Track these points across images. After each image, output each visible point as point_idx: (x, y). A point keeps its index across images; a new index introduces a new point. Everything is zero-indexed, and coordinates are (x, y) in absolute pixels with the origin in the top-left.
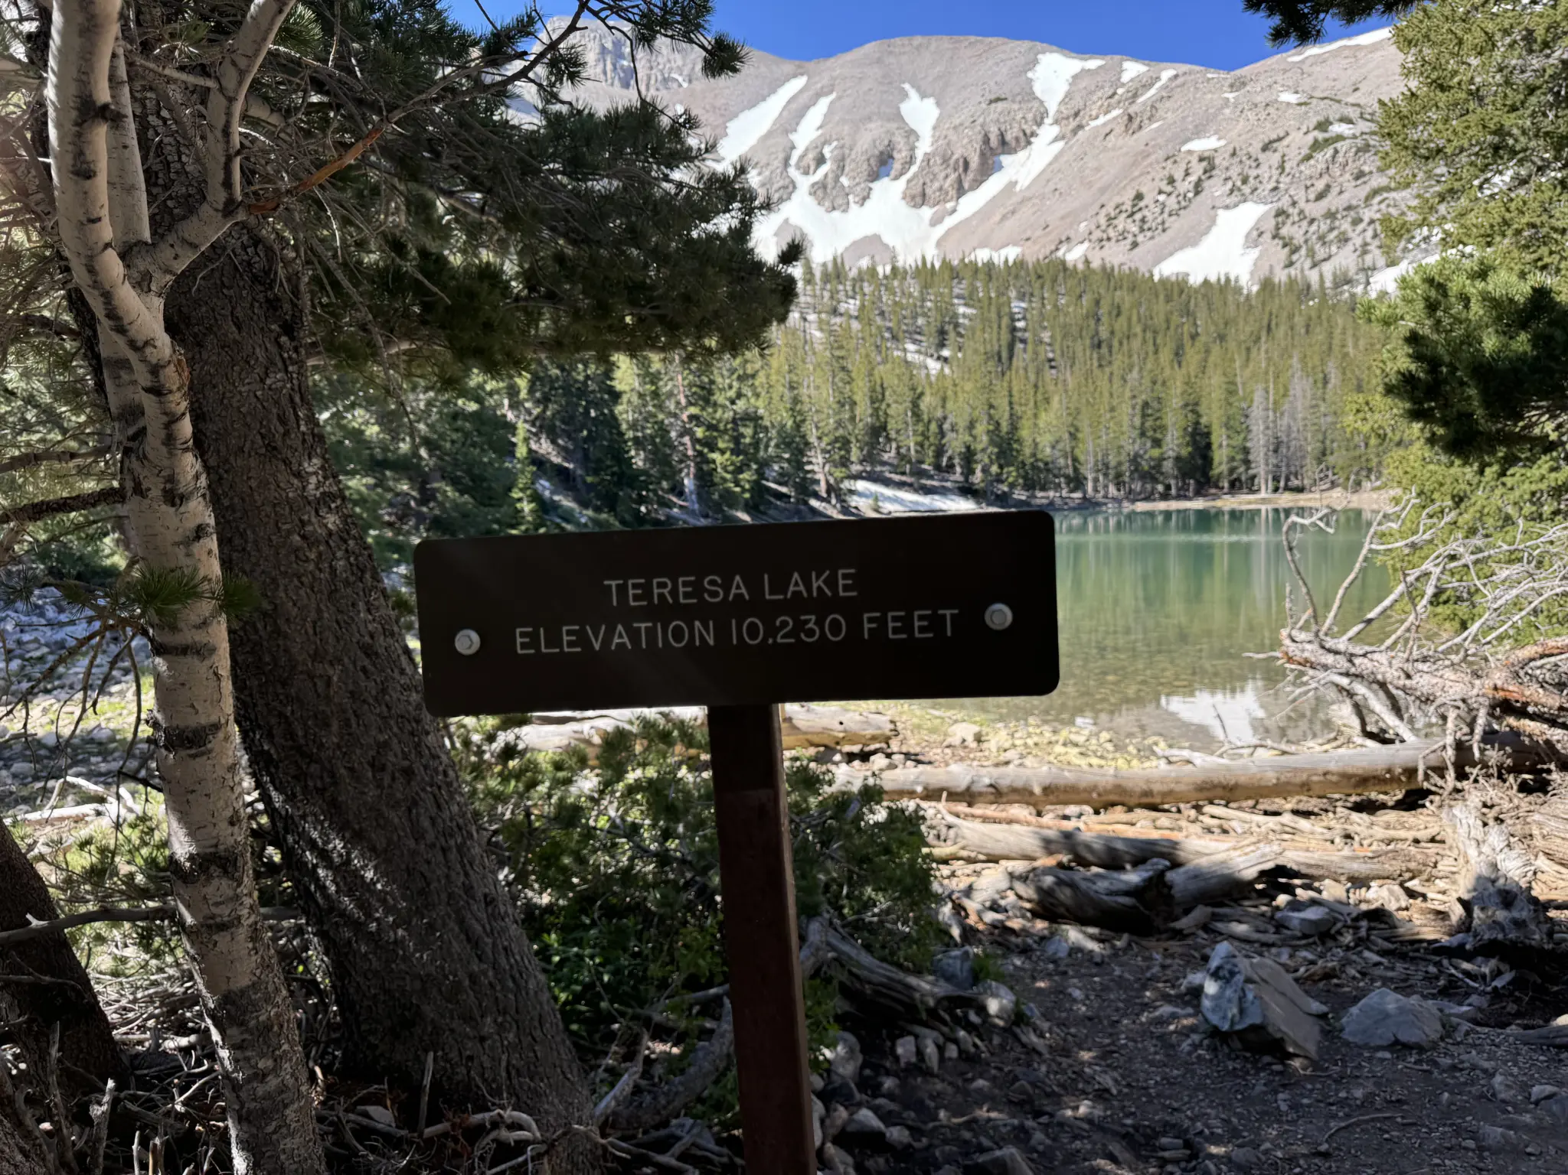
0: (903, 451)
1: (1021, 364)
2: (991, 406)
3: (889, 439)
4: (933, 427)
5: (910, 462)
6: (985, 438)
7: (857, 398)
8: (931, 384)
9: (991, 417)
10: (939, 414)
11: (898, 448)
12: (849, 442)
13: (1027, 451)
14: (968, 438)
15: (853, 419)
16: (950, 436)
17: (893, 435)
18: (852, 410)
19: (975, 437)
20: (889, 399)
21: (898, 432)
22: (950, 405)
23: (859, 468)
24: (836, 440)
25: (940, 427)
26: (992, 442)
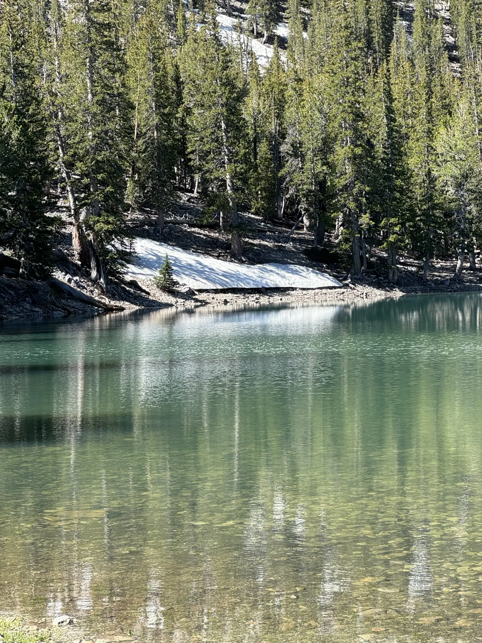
0: (213, 188)
1: (404, 52)
2: (359, 116)
3: (189, 170)
4: (263, 148)
5: (224, 206)
6: (349, 169)
7: (134, 97)
8: (259, 79)
9: (358, 135)
10: (272, 127)
11: (205, 182)
12: (120, 171)
13: (418, 192)
14: (320, 168)
15: (127, 131)
16: (292, 163)
17: (196, 161)
18: (126, 119)
19: (331, 166)
20: (188, 101)
21: (204, 156)
22: (290, 113)
23: (138, 215)
24: (99, 167)
25: (275, 149)
26: (359, 175)
